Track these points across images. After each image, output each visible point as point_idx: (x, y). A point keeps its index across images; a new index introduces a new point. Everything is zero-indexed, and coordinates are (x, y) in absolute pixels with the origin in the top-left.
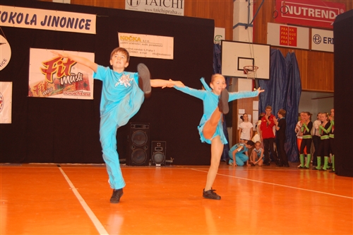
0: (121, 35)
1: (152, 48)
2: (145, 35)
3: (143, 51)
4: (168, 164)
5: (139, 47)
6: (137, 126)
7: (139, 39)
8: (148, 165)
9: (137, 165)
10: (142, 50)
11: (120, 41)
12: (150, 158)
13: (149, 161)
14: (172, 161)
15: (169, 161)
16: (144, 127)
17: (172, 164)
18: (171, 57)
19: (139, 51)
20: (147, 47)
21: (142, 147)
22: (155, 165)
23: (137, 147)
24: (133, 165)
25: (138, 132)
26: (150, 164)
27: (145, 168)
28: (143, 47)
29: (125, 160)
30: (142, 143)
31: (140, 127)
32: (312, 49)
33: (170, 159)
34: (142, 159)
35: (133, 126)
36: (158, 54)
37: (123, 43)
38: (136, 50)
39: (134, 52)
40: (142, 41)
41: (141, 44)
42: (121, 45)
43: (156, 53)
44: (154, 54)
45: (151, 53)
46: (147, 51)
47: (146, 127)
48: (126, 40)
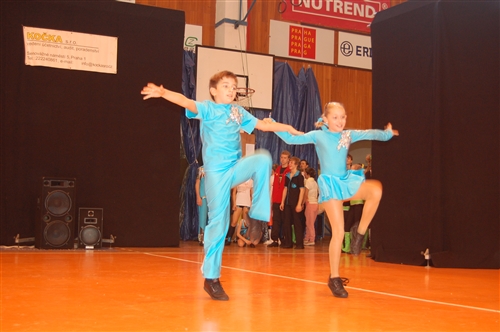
0: (27, 31)
1: (80, 54)
2: (69, 33)
3: (66, 59)
4: (107, 245)
5: (59, 51)
6: (53, 184)
7: (59, 38)
8: (72, 247)
9: (53, 248)
10: (63, 57)
11: (27, 41)
12: (76, 236)
13: (74, 241)
14: (112, 241)
15: (108, 241)
16: (66, 184)
17: (113, 245)
18: (113, 70)
19: (59, 59)
20: (73, 53)
21: (62, 218)
22: (84, 247)
23: (54, 218)
24: (48, 247)
25: (56, 193)
26: (76, 246)
27: (68, 252)
28: (66, 52)
29: (32, 239)
30: (62, 211)
31: (59, 184)
33: (109, 238)
34: (62, 238)
35: (46, 183)
36: (91, 65)
37: (31, 44)
38: (54, 56)
39: (51, 60)
40: (64, 42)
41: (63, 46)
42: (28, 48)
43: (88, 62)
44: (85, 64)
45: (80, 62)
46: (73, 60)
47: (70, 184)
48: (37, 40)
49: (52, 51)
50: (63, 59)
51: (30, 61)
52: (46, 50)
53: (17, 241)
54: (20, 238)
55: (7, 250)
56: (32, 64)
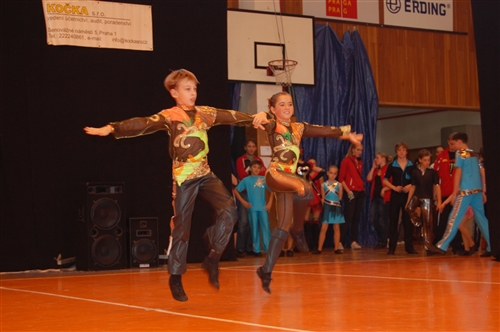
0: (47, 2)
1: (110, 28)
2: (95, 2)
3: (94, 35)
5: (85, 26)
6: (98, 190)
9: (104, 269)
10: (90, 32)
11: (47, 15)
18: (148, 46)
19: (86, 36)
20: (101, 27)
21: (111, 231)
23: (102, 232)
24: (98, 268)
25: (102, 202)
28: (93, 27)
29: (73, 259)
30: (110, 223)
31: (104, 190)
32: (386, 23)
35: (91, 190)
36: (122, 41)
37: (51, 18)
38: (80, 32)
39: (77, 37)
40: (91, 14)
41: (89, 19)
42: (50, 24)
43: (119, 38)
44: (115, 40)
45: (110, 38)
46: (102, 35)
47: (117, 190)
48: (59, 13)
49: (78, 26)
50: (91, 36)
51: (53, 40)
52: (70, 25)
53: (59, 263)
54: (62, 258)
55: (43, 275)
56: (55, 44)
